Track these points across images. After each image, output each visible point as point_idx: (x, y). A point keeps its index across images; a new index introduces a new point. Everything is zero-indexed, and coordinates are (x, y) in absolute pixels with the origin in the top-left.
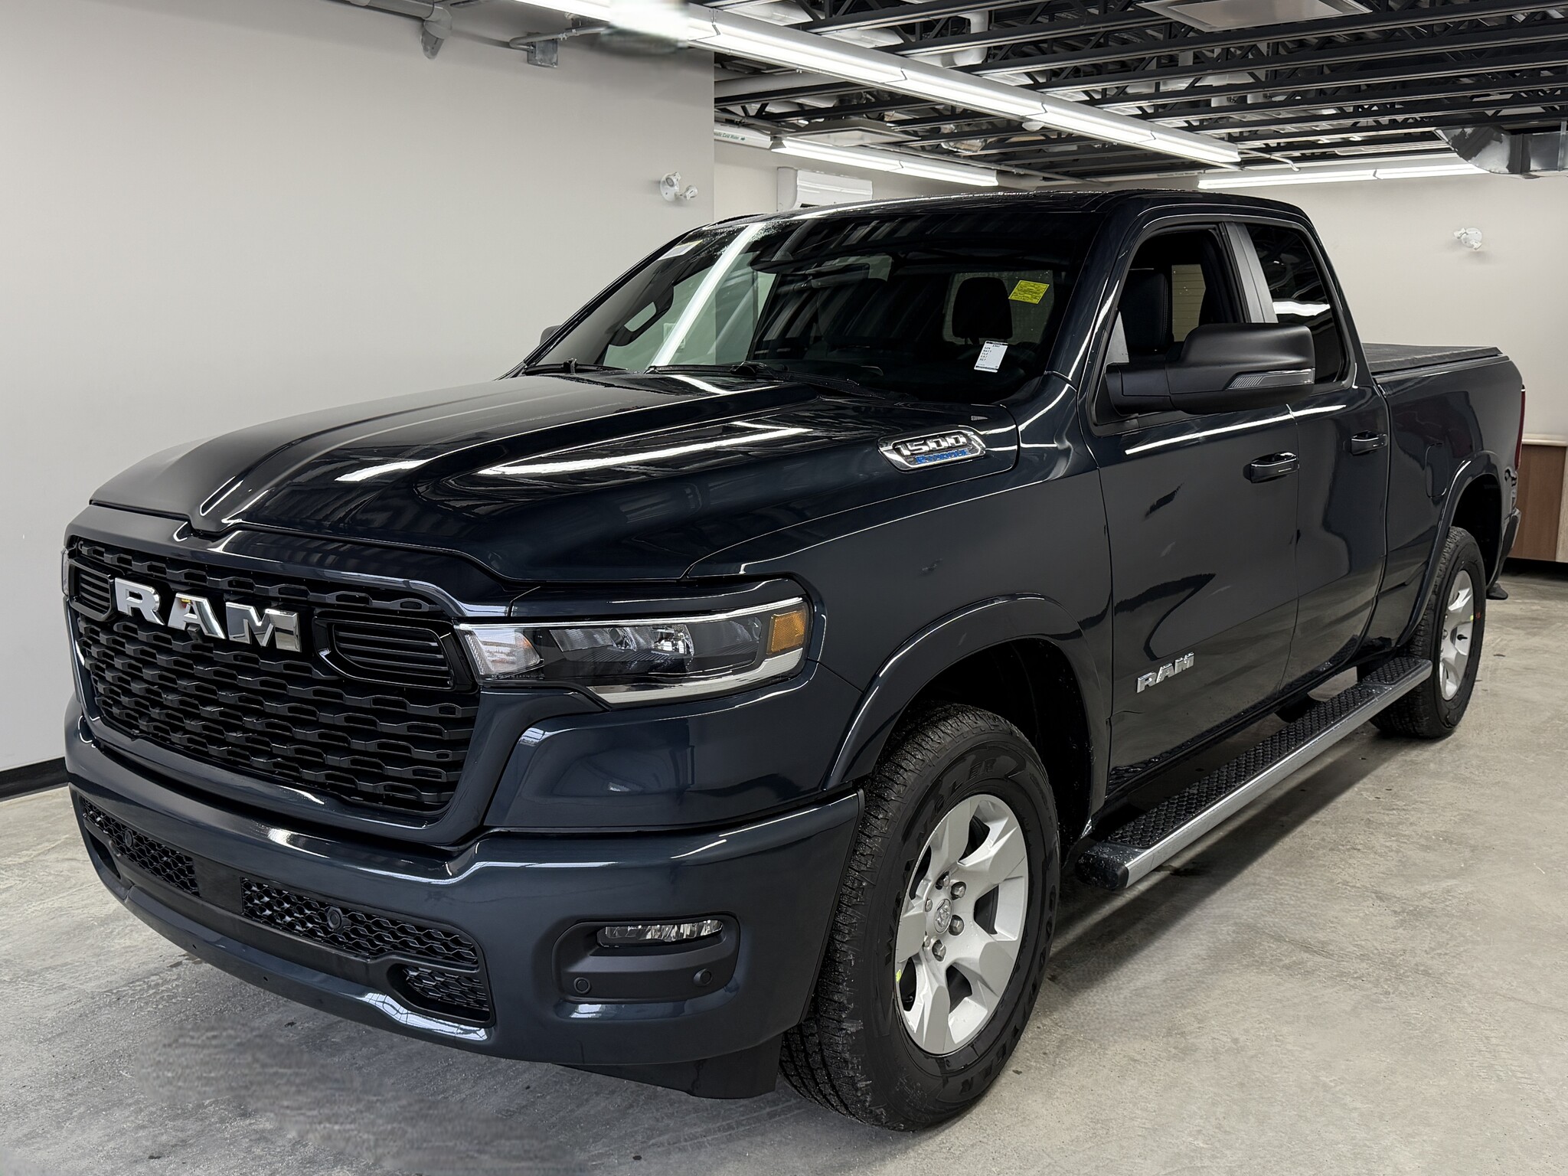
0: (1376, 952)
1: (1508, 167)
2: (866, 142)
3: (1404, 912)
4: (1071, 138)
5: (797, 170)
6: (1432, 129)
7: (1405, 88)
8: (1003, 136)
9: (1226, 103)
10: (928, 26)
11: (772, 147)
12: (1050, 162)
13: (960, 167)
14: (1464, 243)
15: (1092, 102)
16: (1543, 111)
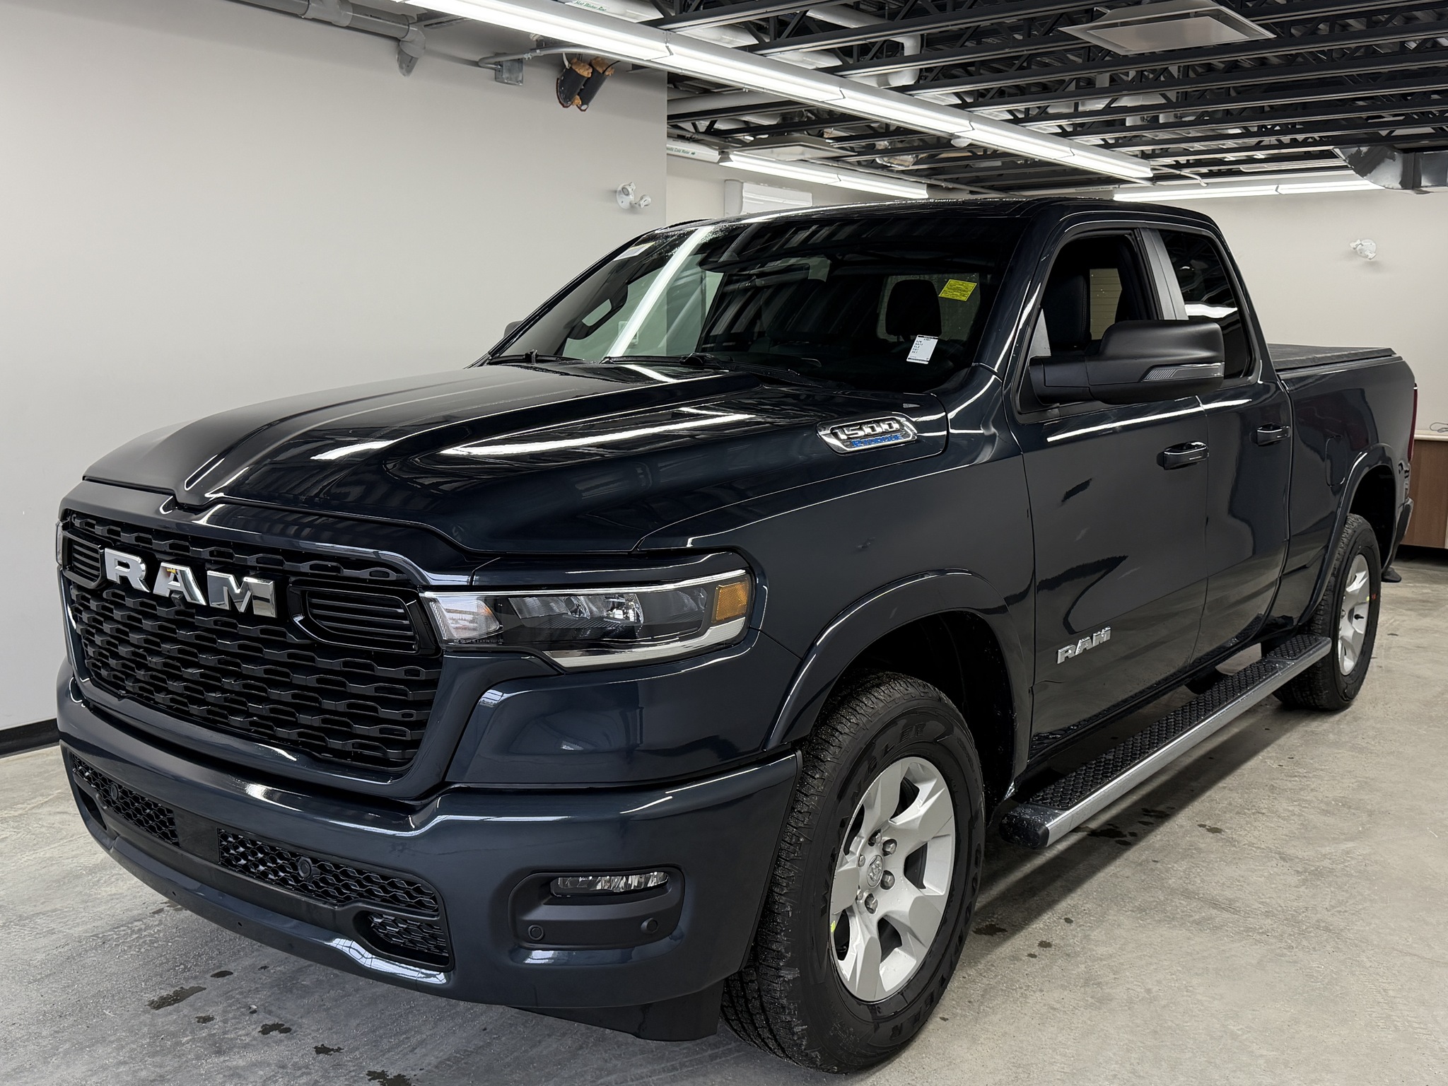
0: (1279, 909)
1: (1400, 183)
2: (806, 157)
3: (1305, 872)
4: (996, 154)
5: (743, 183)
6: (1333, 147)
7: (1305, 109)
8: (933, 152)
9: (1139, 123)
10: (864, 49)
11: (721, 160)
12: (976, 176)
13: (893, 181)
14: (1359, 252)
15: (1016, 121)
16: (1433, 131)
